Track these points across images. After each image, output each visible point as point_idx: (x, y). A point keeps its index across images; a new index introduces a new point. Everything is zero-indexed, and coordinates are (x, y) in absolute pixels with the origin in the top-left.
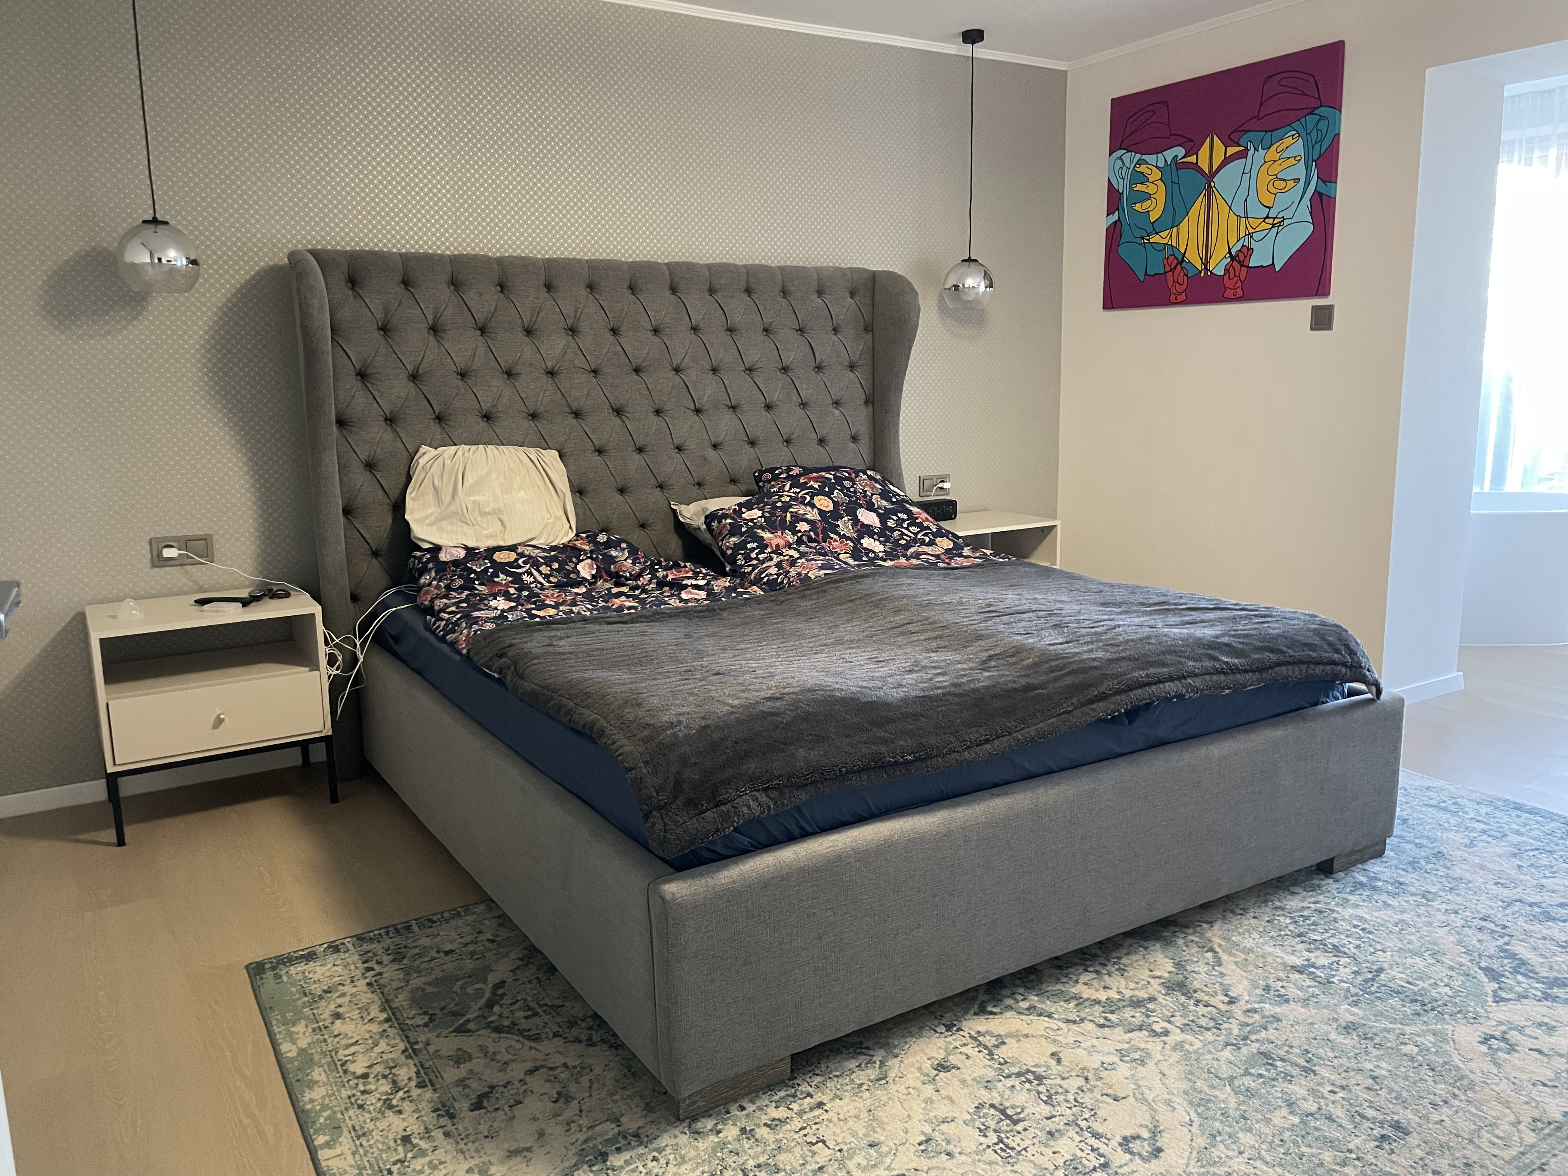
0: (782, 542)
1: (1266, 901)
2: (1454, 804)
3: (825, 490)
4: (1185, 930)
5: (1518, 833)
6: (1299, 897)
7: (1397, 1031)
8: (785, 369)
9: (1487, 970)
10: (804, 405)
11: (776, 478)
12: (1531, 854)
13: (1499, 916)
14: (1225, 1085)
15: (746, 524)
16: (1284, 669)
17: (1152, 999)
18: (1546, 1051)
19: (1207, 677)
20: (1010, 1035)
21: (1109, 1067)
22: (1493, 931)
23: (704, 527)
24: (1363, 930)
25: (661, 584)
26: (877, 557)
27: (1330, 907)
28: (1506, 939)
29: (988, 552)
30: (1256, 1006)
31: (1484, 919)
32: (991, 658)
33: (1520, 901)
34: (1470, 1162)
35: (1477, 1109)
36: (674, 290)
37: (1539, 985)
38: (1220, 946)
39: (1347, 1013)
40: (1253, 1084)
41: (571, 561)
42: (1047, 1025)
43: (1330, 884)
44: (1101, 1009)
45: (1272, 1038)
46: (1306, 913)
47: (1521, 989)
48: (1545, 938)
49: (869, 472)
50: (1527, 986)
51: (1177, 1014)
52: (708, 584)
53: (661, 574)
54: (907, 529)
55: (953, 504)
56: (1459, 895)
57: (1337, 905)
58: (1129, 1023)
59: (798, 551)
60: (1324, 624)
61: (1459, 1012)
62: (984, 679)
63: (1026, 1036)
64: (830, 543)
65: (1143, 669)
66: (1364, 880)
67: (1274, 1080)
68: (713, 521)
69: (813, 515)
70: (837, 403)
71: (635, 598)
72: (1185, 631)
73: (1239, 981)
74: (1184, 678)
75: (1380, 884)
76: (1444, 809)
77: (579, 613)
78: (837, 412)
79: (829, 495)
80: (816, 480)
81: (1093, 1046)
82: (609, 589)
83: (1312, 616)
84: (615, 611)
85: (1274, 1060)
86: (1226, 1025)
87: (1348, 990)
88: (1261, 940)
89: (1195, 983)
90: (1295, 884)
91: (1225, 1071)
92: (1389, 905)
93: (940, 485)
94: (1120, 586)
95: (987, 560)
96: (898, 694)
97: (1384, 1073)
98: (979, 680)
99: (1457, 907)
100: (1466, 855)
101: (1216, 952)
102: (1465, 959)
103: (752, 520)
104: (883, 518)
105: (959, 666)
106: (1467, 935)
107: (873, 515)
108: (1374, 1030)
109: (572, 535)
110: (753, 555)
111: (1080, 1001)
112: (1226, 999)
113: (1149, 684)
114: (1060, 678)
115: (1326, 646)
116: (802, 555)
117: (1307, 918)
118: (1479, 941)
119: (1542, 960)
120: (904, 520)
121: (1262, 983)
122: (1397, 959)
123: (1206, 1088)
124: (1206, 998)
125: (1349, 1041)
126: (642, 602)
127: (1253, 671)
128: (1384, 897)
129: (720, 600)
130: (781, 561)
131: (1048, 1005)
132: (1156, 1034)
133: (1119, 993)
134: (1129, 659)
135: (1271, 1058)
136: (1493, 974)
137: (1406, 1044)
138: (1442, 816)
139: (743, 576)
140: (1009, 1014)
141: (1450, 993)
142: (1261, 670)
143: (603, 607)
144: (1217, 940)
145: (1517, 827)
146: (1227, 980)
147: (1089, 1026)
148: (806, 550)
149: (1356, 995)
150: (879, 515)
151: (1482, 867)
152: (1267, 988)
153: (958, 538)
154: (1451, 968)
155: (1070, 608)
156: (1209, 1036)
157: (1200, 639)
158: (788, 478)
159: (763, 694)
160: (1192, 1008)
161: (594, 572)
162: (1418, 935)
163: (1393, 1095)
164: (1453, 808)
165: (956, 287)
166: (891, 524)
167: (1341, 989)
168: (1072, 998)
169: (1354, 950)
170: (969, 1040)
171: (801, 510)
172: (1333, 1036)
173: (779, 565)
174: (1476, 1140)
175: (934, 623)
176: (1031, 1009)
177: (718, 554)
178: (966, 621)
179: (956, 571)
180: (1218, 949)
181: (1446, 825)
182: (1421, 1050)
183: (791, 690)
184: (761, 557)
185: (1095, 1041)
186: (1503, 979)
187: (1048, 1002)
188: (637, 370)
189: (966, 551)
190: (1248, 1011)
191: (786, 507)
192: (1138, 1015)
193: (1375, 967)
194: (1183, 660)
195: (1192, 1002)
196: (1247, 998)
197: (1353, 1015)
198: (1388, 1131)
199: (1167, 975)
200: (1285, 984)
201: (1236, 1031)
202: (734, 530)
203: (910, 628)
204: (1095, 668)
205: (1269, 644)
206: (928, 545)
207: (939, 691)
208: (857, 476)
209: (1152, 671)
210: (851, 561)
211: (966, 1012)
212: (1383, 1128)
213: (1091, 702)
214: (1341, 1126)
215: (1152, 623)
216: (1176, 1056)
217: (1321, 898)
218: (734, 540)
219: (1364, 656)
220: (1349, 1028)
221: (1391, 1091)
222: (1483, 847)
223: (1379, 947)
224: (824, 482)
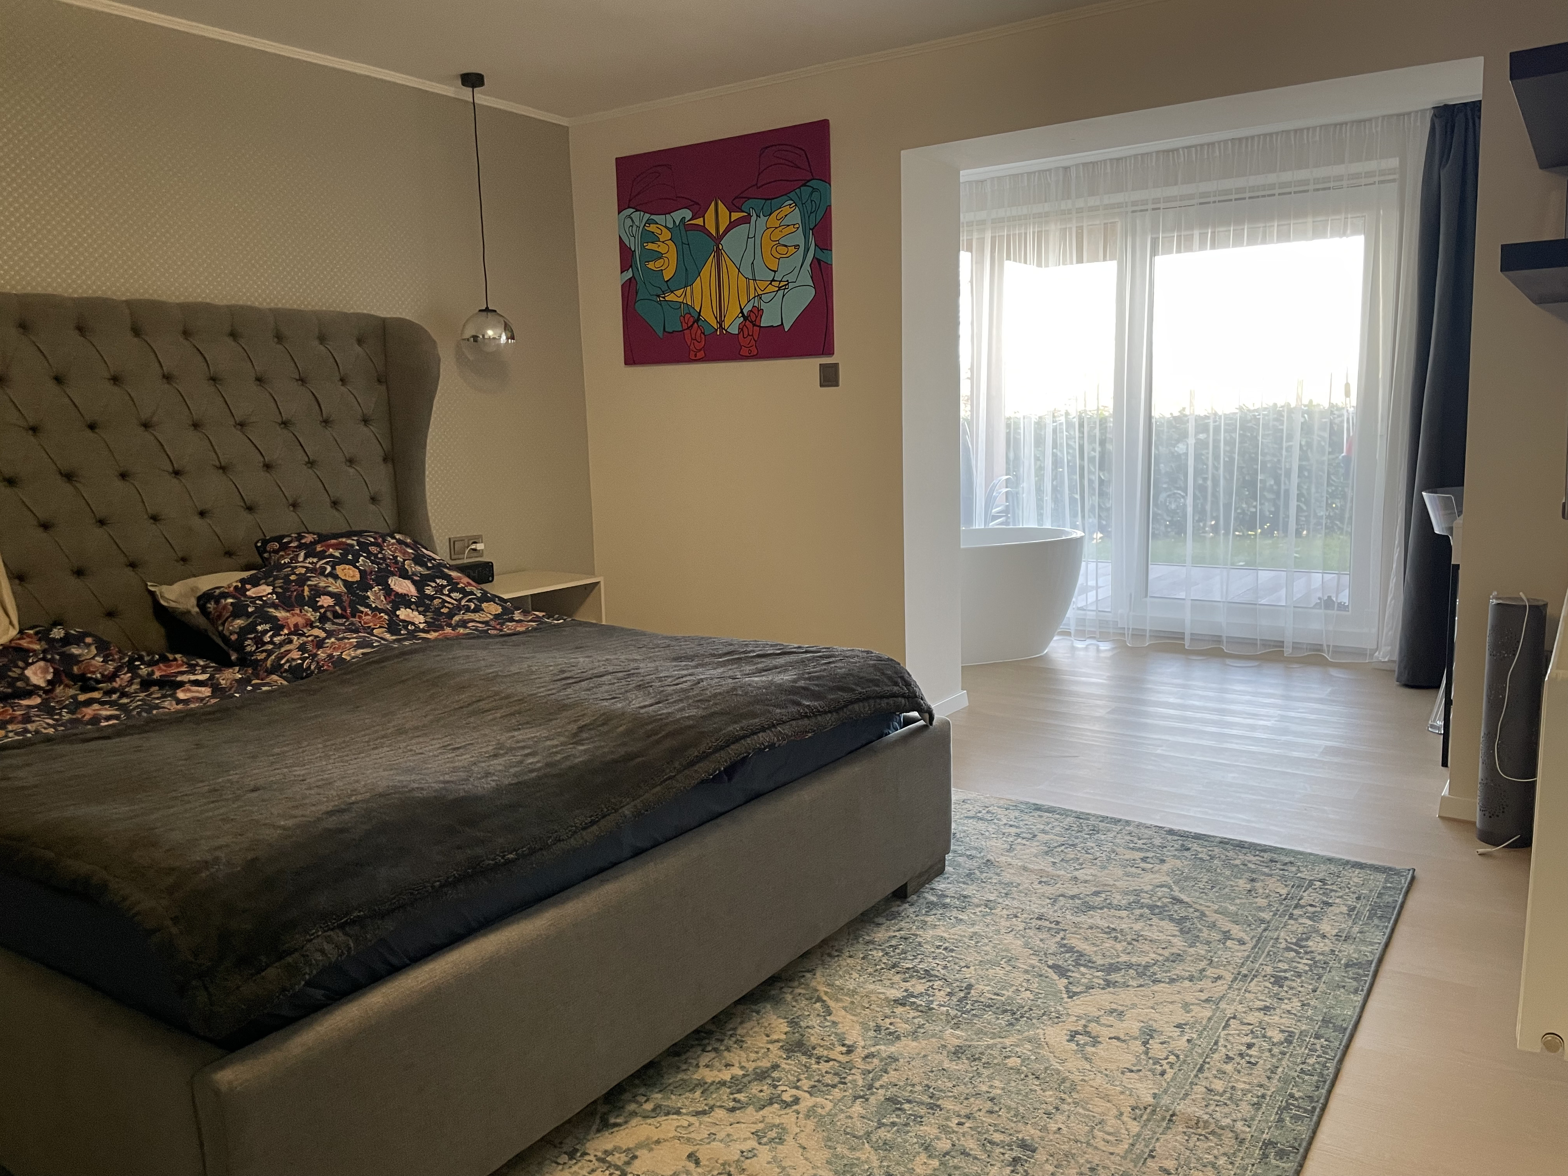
0: (300, 621)
1: (856, 938)
2: (988, 812)
3: (348, 557)
4: (791, 984)
5: (1044, 832)
6: (884, 927)
7: (999, 1046)
8: (285, 424)
9: (1055, 967)
10: (311, 463)
11: (284, 547)
12: (1059, 849)
13: (1049, 911)
14: (863, 1143)
15: (254, 603)
16: (856, 707)
17: (775, 1067)
18: (1122, 1037)
19: (794, 723)
20: (640, 1146)
21: (750, 1155)
22: (1050, 929)
23: (197, 609)
24: (945, 949)
25: (146, 684)
26: (417, 629)
27: (913, 932)
28: (1062, 934)
29: (540, 614)
30: (873, 1049)
31: (1040, 919)
32: (581, 729)
33: (1062, 895)
34: (1094, 1165)
35: (1084, 1109)
36: (136, 331)
37: (1099, 974)
38: (826, 993)
39: (953, 1037)
40: (889, 1135)
41: (17, 667)
42: (676, 1123)
43: (908, 910)
44: (728, 1090)
45: (894, 1080)
46: (893, 943)
47: (1086, 981)
48: (1091, 928)
49: (398, 536)
50: (1090, 977)
51: (802, 1077)
52: (212, 678)
53: (144, 671)
54: (448, 596)
55: (489, 566)
56: (1014, 899)
57: (918, 928)
58: (759, 1099)
59: (324, 630)
60: (879, 659)
61: (1044, 1014)
62: (580, 753)
63: (658, 1142)
64: (360, 617)
65: (735, 722)
66: (934, 899)
67: (906, 1125)
68: (209, 601)
69: (337, 587)
70: (351, 461)
71: (112, 704)
72: (764, 678)
73: (852, 1028)
74: (774, 726)
75: (948, 900)
76: (981, 819)
77: (37, 732)
78: (351, 471)
79: (353, 563)
80: (336, 547)
81: (728, 1135)
82: (74, 697)
83: (868, 652)
84: (88, 723)
85: (902, 1104)
86: (850, 1078)
87: (948, 1014)
88: (862, 979)
89: (812, 1038)
90: (878, 915)
91: (860, 1128)
92: (961, 920)
93: (473, 547)
94: (685, 639)
95: (542, 623)
96: (490, 784)
97: (999, 1092)
98: (575, 756)
99: (1015, 911)
100: (1009, 860)
101: (824, 1001)
102: (1034, 961)
103: (260, 598)
104: (420, 585)
105: (549, 743)
106: (1030, 937)
107: (408, 583)
108: (979, 1050)
109: (13, 633)
110: (267, 638)
111: (705, 1088)
112: (844, 1049)
113: (744, 737)
114: (658, 742)
115: (885, 680)
116: (330, 634)
117: (895, 947)
118: (1041, 940)
119: (1095, 949)
120: (444, 587)
121: (872, 1024)
122: (980, 972)
123: (846, 1152)
124: (825, 1053)
125: (960, 1067)
126: (123, 708)
127: (830, 712)
128: (955, 913)
129: (233, 696)
130: (305, 643)
131: (675, 1101)
132: (787, 1105)
133: (742, 1068)
134: (722, 713)
135: (899, 1103)
136: (1062, 972)
137: (1009, 1057)
138: (981, 826)
139: (255, 664)
140: (634, 1121)
141: (1032, 997)
142: (837, 710)
143: (71, 721)
144: (822, 988)
145: (1042, 827)
146: (841, 1029)
147: (720, 1113)
148: (334, 627)
149: (956, 1016)
150: (414, 582)
151: (1025, 869)
152: (878, 1029)
153: (505, 601)
154: (1026, 972)
155: (645, 667)
156: (837, 1093)
157: (780, 685)
158: (301, 547)
159: (324, 808)
160: (815, 1066)
161: (49, 677)
162: (991, 944)
163: (1012, 1113)
164: (988, 817)
165: (475, 338)
166: (429, 591)
167: (942, 1014)
168: (697, 1085)
169: (942, 972)
170: (597, 1164)
171: (322, 582)
172: (946, 1065)
173: (302, 648)
174: (1092, 1141)
175: (508, 697)
176: (657, 1110)
177: (219, 641)
178: (542, 692)
179: (514, 638)
180: (825, 998)
181: (987, 834)
182: (1023, 1061)
183: (359, 797)
184: (277, 639)
185: (729, 1129)
186: (1069, 974)
187: (673, 1097)
188: (92, 427)
189: (517, 615)
190: (867, 1057)
191: (302, 580)
192: (765, 1088)
193: (965, 985)
194: (771, 708)
195: (813, 1061)
196: (862, 1043)
197: (958, 1038)
198: (1017, 1152)
199: (783, 1037)
200: (892, 1020)
201: (860, 1082)
202: (238, 611)
203: (482, 705)
204: (691, 727)
205: (840, 684)
206: (474, 611)
207: (534, 774)
208: (384, 541)
209: (744, 723)
210: (388, 636)
211: (587, 1133)
212: (1012, 1150)
213: (692, 764)
214: (976, 1158)
215: (730, 673)
216: (811, 1124)
217: (903, 924)
218: (239, 622)
219: (917, 686)
220: (958, 1053)
221: (1009, 1109)
222: (1021, 850)
223: (963, 964)
224: (347, 549)
